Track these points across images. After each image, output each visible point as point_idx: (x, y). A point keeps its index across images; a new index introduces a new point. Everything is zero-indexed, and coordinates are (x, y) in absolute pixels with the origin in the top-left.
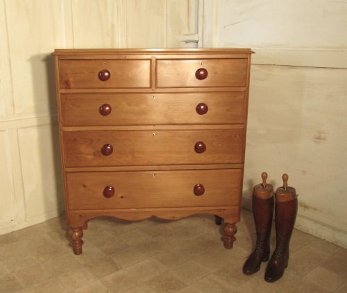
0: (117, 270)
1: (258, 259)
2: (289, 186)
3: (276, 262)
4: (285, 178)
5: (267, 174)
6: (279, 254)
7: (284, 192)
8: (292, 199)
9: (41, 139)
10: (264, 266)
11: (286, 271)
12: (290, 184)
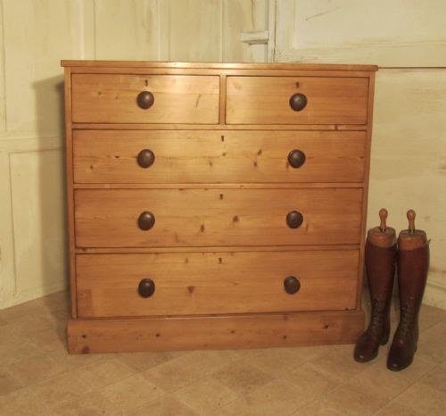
0: (166, 359)
1: (375, 338)
2: (417, 228)
3: (401, 342)
4: (411, 216)
5: (386, 212)
6: (406, 330)
7: (410, 235)
8: (422, 246)
9: (43, 170)
10: (383, 351)
11: (416, 357)
12: (418, 225)
